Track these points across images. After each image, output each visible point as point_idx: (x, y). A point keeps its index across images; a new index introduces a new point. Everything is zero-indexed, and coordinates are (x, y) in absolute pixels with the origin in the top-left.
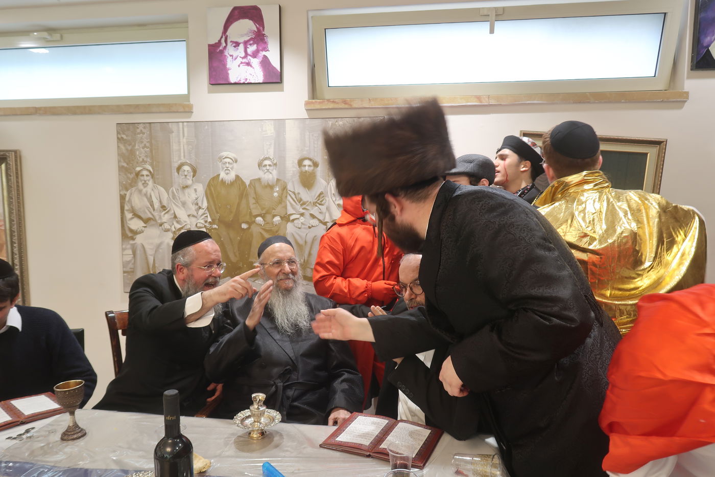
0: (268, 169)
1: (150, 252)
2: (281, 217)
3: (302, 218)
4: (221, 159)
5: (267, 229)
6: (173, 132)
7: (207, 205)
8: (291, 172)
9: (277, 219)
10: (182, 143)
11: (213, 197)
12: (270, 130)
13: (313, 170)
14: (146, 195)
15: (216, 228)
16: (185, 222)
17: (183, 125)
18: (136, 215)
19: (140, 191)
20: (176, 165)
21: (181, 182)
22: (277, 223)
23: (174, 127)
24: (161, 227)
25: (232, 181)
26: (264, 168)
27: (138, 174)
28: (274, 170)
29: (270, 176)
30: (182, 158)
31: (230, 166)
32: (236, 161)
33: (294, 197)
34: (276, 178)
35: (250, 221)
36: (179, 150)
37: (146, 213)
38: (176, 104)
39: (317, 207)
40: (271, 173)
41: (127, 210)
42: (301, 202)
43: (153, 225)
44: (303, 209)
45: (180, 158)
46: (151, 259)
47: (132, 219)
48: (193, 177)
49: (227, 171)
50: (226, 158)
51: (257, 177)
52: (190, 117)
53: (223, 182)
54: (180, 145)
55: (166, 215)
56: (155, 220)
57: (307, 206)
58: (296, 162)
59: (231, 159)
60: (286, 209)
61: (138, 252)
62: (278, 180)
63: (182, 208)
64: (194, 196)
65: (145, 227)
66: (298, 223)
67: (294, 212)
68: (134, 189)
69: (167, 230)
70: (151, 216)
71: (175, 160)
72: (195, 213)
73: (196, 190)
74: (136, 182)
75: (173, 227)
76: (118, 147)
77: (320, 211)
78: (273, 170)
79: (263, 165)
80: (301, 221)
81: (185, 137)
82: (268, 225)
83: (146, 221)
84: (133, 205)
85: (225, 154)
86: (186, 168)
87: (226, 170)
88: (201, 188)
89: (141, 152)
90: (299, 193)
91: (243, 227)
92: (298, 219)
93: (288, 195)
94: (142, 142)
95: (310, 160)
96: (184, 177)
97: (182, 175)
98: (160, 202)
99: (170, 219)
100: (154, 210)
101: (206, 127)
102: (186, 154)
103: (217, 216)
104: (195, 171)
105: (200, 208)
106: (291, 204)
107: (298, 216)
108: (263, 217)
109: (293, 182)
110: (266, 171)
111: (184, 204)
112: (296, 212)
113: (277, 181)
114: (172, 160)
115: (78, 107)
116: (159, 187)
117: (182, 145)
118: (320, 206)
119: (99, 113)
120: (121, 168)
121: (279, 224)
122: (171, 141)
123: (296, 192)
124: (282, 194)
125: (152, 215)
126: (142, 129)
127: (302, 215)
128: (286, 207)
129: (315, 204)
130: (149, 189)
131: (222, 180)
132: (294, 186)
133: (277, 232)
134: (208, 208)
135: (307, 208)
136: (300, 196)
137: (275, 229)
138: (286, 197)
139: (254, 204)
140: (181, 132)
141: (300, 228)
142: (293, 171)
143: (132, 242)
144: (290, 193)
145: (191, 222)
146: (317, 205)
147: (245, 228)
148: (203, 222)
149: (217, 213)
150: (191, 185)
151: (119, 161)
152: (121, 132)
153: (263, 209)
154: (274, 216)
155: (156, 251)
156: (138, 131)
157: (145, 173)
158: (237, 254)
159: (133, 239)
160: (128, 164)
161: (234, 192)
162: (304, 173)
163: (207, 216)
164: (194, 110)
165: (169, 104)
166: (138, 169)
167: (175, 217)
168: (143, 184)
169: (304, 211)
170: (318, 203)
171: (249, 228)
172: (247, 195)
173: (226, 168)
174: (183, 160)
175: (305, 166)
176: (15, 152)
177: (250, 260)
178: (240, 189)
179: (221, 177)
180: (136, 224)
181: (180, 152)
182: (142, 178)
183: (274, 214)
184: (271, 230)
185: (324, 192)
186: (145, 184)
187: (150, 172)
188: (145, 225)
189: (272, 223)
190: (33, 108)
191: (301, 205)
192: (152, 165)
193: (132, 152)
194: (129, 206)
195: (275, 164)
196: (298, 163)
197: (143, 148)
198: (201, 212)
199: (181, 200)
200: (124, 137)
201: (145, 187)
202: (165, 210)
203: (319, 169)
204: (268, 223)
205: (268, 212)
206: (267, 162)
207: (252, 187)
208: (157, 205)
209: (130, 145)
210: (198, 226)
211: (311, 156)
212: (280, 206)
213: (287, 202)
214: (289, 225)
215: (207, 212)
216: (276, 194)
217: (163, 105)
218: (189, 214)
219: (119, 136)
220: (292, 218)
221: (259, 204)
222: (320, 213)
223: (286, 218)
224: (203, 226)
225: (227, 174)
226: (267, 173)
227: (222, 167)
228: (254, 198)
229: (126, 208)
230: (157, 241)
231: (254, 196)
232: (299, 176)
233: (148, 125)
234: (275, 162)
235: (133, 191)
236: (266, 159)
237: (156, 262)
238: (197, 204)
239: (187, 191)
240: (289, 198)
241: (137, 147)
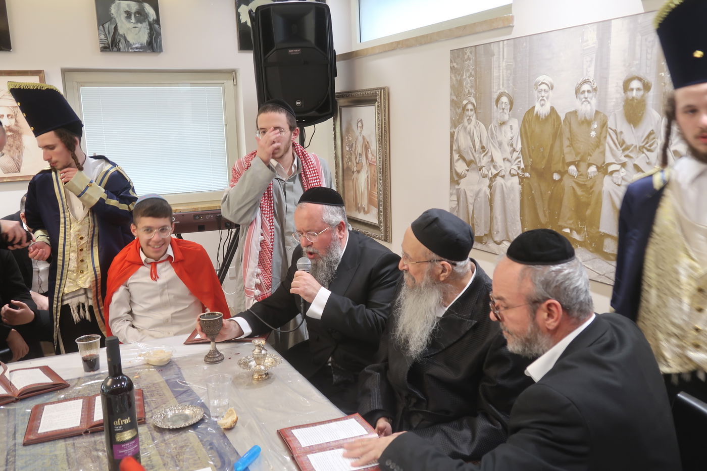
0: (586, 96)
1: (471, 200)
2: (598, 168)
3: (623, 170)
4: (537, 85)
5: (581, 182)
6: (494, 55)
7: (521, 146)
8: (614, 100)
9: (593, 169)
10: (501, 68)
11: (527, 137)
12: (592, 37)
13: (643, 96)
14: (469, 133)
15: (527, 177)
16: (501, 167)
17: (503, 45)
18: (462, 157)
19: (465, 128)
20: (495, 96)
21: (499, 117)
22: (593, 175)
23: (494, 48)
24: (480, 172)
25: (547, 115)
26: (582, 96)
27: (464, 109)
28: (593, 98)
29: (587, 108)
30: (501, 87)
31: (546, 95)
32: (552, 88)
33: (614, 137)
34: (594, 109)
35: (562, 171)
36: (499, 76)
37: (469, 154)
38: (497, 18)
39: (644, 155)
40: (589, 103)
41: (455, 150)
42: (624, 147)
43: (473, 169)
44: (626, 156)
45: (499, 89)
46: (471, 207)
47: (458, 160)
48: (510, 111)
49: (542, 102)
50: (543, 83)
51: (572, 109)
52: (510, 33)
53: (538, 116)
54: (499, 70)
55: (485, 158)
56: (476, 163)
57: (630, 152)
58: (621, 84)
59: (547, 85)
60: (604, 155)
61: (461, 199)
62: (597, 112)
63: (499, 150)
64: (509, 135)
65: (468, 170)
66: (617, 178)
67: (614, 161)
68: (460, 126)
69: (485, 176)
70: (473, 159)
71: (495, 91)
72: (509, 157)
73: (511, 127)
74: (462, 119)
75: (490, 172)
76: (451, 77)
77: (648, 161)
78: (591, 99)
79: (581, 91)
80: (622, 175)
81: (505, 60)
82: (581, 177)
83: (469, 163)
84: (459, 145)
85: (541, 78)
86: (504, 99)
87: (541, 100)
88: (516, 124)
89: (468, 82)
90: (621, 133)
91: (554, 178)
92: (618, 171)
93: (608, 134)
94: (468, 70)
95: (640, 79)
96: (502, 111)
97: (500, 109)
98: (481, 141)
99: (488, 162)
100: (475, 151)
101: (525, 44)
102: (505, 82)
103: (530, 161)
104: (511, 103)
105: (514, 150)
106: (610, 148)
107: (617, 167)
108: (577, 166)
109: (615, 115)
110: (584, 100)
111: (500, 144)
112: (616, 161)
113: (595, 114)
114: (492, 90)
115: (422, 37)
116: (479, 122)
117: (501, 71)
118: (648, 153)
119: (437, 41)
120: (452, 101)
121: (594, 176)
122: (492, 66)
123: (618, 131)
124: (601, 133)
125: (474, 156)
126: (470, 54)
127: (624, 165)
128: (603, 153)
129: (641, 149)
130: (471, 127)
131: (537, 113)
132: (617, 121)
133: (591, 188)
134: (521, 150)
135: (631, 155)
136: (622, 135)
137: (589, 183)
138: (605, 137)
139: (568, 146)
140: (501, 53)
141: (619, 185)
142: (616, 98)
143: (457, 187)
144: (611, 132)
145: (505, 168)
146: (645, 151)
147: (557, 179)
148: (517, 169)
149: (530, 157)
150: (508, 121)
151: (451, 94)
152: (453, 61)
153: (577, 154)
154: (590, 165)
155: (475, 200)
156: (466, 57)
157: (470, 107)
158: (547, 213)
159: (458, 184)
160: (457, 97)
161: (549, 129)
162: (631, 100)
163: (520, 162)
164: (515, 23)
165: (491, 20)
166: (465, 102)
167: (492, 160)
168: (468, 119)
169: (625, 160)
170: (646, 148)
171: (561, 180)
172: (561, 134)
173: (541, 98)
174: (502, 90)
175: (632, 90)
176: (384, 89)
177: (560, 223)
178: (554, 125)
179: (536, 109)
180: (461, 167)
181: (500, 79)
182: (467, 113)
183: (590, 162)
184: (585, 185)
185: (655, 131)
186: (469, 120)
187: (474, 106)
188: (468, 169)
189: (587, 174)
190: (395, 42)
191: (624, 150)
192: (475, 97)
193: (460, 82)
194: (457, 146)
195: (595, 90)
196: (623, 86)
197: (469, 78)
198: (515, 155)
199: (498, 140)
200: (455, 64)
201: (469, 124)
202: (484, 151)
203: (651, 93)
204: (581, 175)
205: (583, 159)
206: (586, 87)
207: (567, 123)
208: (478, 145)
209: (459, 74)
210: (512, 173)
211: (642, 75)
212: (598, 151)
213: (607, 145)
214: (607, 179)
215: (520, 155)
216: (593, 134)
217: (485, 22)
218: (505, 157)
219: (452, 66)
220: (611, 169)
221: (573, 147)
222: (648, 163)
223: (603, 169)
224: (516, 173)
225: (542, 105)
226: (585, 103)
227: (538, 96)
228: (568, 139)
229: (454, 148)
230: (476, 188)
231: (569, 137)
232: (624, 106)
233: (473, 48)
234: (595, 86)
235: (460, 129)
236: (585, 82)
237: (475, 212)
238: (512, 145)
239: (504, 128)
240: (609, 138)
241: (464, 77)
